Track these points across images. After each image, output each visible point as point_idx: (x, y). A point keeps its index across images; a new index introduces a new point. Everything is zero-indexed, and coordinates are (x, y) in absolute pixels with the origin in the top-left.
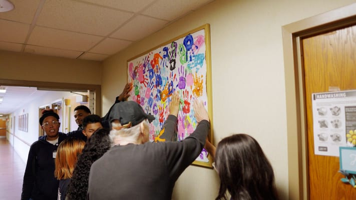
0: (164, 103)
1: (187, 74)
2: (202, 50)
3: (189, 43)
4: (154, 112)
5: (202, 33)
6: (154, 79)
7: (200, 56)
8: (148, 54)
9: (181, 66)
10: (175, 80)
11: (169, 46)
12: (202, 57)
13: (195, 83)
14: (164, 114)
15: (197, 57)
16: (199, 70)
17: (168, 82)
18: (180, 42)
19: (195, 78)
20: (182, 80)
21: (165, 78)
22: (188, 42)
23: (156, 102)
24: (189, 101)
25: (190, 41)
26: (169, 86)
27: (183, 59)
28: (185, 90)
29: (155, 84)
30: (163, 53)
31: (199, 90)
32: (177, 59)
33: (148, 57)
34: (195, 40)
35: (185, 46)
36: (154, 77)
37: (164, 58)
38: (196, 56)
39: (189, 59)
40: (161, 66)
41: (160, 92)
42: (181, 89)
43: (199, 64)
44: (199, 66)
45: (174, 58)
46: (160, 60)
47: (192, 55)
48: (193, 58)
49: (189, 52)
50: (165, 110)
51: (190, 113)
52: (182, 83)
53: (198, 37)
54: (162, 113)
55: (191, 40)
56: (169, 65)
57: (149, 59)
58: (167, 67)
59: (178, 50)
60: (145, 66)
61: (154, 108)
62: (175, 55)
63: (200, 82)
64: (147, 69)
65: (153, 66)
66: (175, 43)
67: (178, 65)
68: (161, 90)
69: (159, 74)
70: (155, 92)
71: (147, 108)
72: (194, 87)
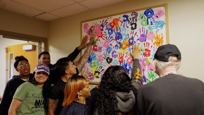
0: (124, 50)
1: (148, 33)
2: (162, 18)
3: (150, 14)
4: (112, 56)
5: (162, 8)
6: (114, 35)
7: (160, 22)
8: (107, 18)
9: (143, 28)
10: (136, 36)
11: (129, 14)
12: (162, 23)
13: (155, 38)
14: (124, 57)
15: (157, 23)
16: (160, 31)
17: (129, 37)
18: (141, 13)
19: (155, 35)
20: (143, 36)
21: (125, 35)
22: (148, 13)
23: (116, 50)
24: (150, 49)
25: (151, 13)
26: (130, 39)
27: (144, 23)
28: (146, 43)
29: (114, 38)
30: (122, 19)
31: (159, 42)
32: (138, 23)
33: (106, 20)
34: (155, 13)
35: (146, 15)
36: (114, 34)
37: (124, 21)
38: (157, 22)
39: (150, 23)
40: (122, 27)
41: (120, 43)
42: (142, 41)
43: (160, 27)
44: (159, 28)
45: (135, 22)
46: (119, 23)
47: (153, 21)
48: (153, 23)
49: (149, 19)
50: (125, 55)
51: (151, 56)
52: (143, 38)
53: (158, 11)
54: (122, 57)
55: (152, 12)
56: (130, 27)
57: (107, 22)
58: (128, 27)
59: (138, 17)
60: (102, 26)
61: (113, 53)
62: (136, 21)
63: (161, 38)
64: (105, 28)
65: (113, 27)
66: (135, 13)
67: (139, 26)
68: (122, 41)
69: (119, 31)
70: (114, 43)
71: (105, 54)
72: (154, 41)
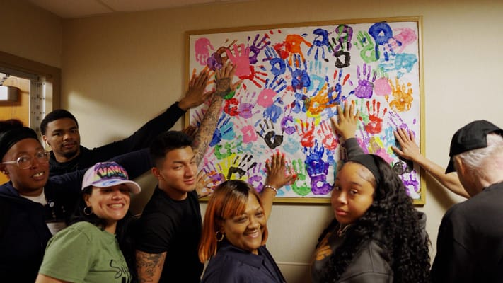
0: (315, 116)
1: (377, 78)
2: (410, 49)
3: (382, 34)
4: (283, 130)
5: (412, 26)
6: (287, 76)
7: (406, 57)
8: (267, 32)
9: (365, 65)
10: (347, 82)
11: (330, 29)
12: (411, 58)
13: (394, 92)
14: (315, 133)
15: (400, 57)
16: (404, 76)
17: (328, 85)
18: (361, 29)
19: (395, 85)
20: (365, 85)
21: (321, 79)
22: (379, 32)
23: (293, 114)
24: (380, 116)
25: (385, 32)
26: (331, 91)
27: (368, 53)
28: (371, 101)
29: (289, 84)
30: (311, 38)
31: (404, 102)
32: (354, 52)
33: (266, 36)
34: (395, 34)
35: (373, 36)
36: (288, 72)
37: (317, 45)
38: (398, 55)
39: (382, 56)
40: (310, 59)
41: (304, 98)
42: (361, 97)
43: (405, 67)
44: (403, 70)
45: (345, 50)
46: (304, 48)
47: (389, 53)
48: (391, 57)
49: (381, 47)
50: (318, 127)
51: (382, 133)
52: (365, 89)
53: (402, 30)
54: (310, 133)
55: (388, 31)
56: (333, 60)
57: (267, 40)
58: (327, 60)
59: (354, 40)
60: (253, 49)
61: (284, 123)
62: (349, 46)
63: (406, 92)
64: (261, 56)
65: (285, 55)
66: (347, 27)
67: (356, 60)
68: (310, 94)
69: (302, 68)
70: (289, 97)
71: (263, 123)
72: (391, 98)
